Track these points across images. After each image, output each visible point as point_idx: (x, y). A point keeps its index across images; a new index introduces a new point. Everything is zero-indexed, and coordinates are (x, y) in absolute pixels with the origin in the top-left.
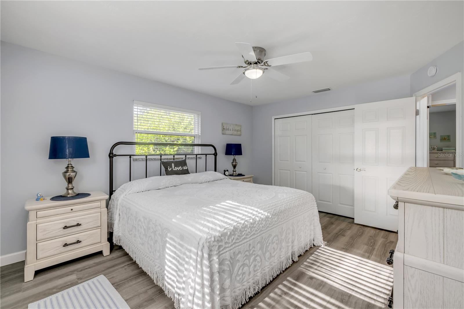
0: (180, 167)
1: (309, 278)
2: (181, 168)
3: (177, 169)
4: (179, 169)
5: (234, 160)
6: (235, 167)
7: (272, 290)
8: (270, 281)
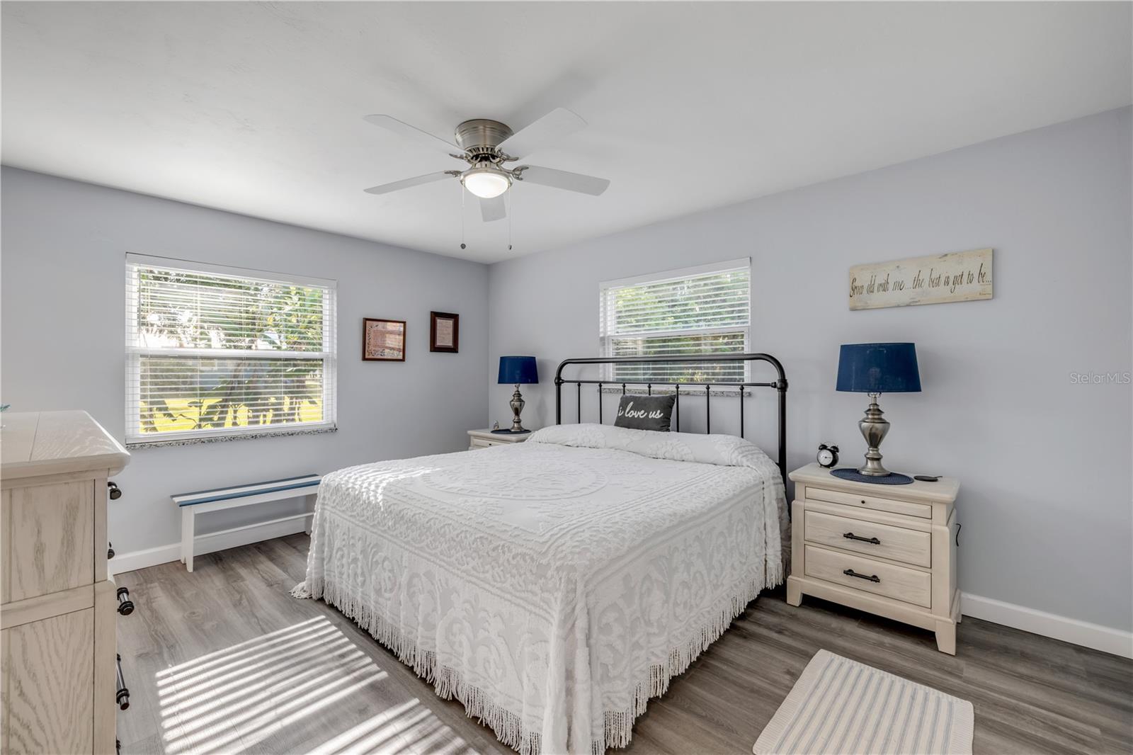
0: (643, 412)
1: (366, 708)
2: (642, 415)
3: (634, 416)
4: (636, 417)
5: (876, 411)
6: (874, 440)
7: (361, 646)
8: (379, 640)
